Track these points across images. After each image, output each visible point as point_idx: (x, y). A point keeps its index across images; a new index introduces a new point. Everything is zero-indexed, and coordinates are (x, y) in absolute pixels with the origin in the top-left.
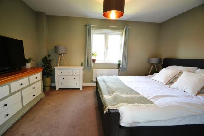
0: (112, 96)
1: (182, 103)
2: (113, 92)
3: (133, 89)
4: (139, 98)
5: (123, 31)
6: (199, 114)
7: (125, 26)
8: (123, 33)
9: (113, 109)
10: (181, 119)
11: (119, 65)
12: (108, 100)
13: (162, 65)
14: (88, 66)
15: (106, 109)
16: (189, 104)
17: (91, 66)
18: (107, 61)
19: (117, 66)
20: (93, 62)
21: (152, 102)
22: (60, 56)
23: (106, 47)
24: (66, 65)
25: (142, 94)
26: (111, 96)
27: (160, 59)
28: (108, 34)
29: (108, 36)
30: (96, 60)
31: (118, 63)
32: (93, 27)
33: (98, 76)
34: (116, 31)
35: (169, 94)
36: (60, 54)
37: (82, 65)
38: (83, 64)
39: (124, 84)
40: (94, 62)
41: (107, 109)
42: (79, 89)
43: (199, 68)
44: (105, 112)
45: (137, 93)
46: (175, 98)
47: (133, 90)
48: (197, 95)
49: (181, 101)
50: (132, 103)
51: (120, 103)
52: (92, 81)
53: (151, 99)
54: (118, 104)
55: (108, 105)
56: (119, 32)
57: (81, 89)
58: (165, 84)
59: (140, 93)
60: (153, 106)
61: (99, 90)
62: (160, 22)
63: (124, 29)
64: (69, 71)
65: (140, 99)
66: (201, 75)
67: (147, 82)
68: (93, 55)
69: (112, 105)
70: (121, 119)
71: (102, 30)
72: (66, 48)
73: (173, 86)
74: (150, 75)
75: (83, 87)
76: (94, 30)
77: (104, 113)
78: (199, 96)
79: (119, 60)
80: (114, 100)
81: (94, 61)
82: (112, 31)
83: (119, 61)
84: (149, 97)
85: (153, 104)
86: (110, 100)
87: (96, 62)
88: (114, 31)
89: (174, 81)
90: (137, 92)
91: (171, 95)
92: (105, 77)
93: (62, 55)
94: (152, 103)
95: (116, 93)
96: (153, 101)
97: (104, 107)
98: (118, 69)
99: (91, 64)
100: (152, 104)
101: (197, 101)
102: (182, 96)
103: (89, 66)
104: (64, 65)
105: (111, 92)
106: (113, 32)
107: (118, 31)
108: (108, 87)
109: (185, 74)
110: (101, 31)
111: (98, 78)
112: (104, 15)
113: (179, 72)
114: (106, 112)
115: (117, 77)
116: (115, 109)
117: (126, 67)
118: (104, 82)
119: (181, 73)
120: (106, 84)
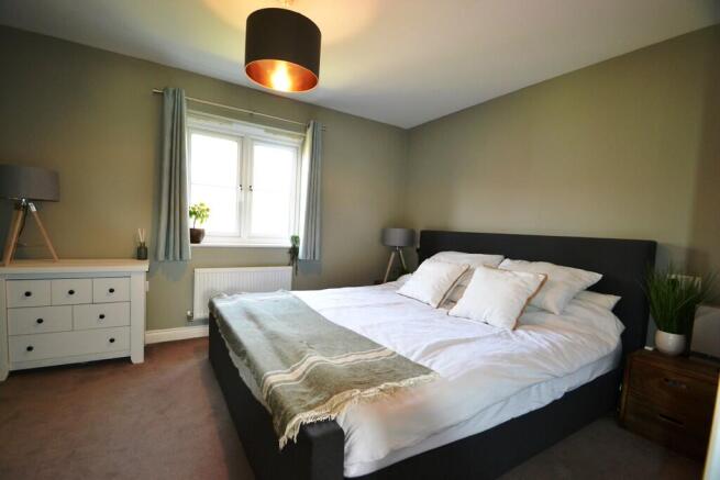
0: (299, 372)
1: (495, 356)
2: (300, 356)
3: (359, 331)
4: (387, 361)
5: (305, 137)
6: (533, 382)
7: (312, 122)
8: (303, 144)
9: (319, 422)
10: (501, 404)
11: (294, 251)
12: (287, 390)
13: (418, 250)
14: (171, 258)
15: (289, 427)
16: (508, 357)
17: (184, 257)
18: (249, 237)
19: (287, 258)
20: (192, 241)
21: (426, 368)
22: (21, 214)
23: (245, 186)
24: (52, 258)
25: (391, 348)
26: (293, 371)
27: (412, 234)
28: (253, 140)
29: (252, 149)
30: (206, 232)
31: (290, 245)
32: (191, 105)
33: (219, 296)
34: (281, 134)
35: (457, 336)
36: (18, 206)
37: (141, 254)
38: (146, 249)
39: (324, 319)
40: (198, 242)
41: (293, 429)
42: (127, 360)
43: (506, 258)
44: (282, 441)
45: (374, 346)
46: (474, 346)
47: (361, 339)
48: (514, 329)
49: (491, 353)
50: (375, 386)
51: (337, 393)
52: (190, 318)
53: (419, 358)
54: (331, 396)
55: (295, 408)
56: (290, 139)
57: (138, 358)
58: (435, 306)
59: (385, 345)
60: (433, 380)
61: (232, 354)
62: (406, 126)
63: (309, 132)
64: (73, 284)
65: (391, 366)
66: (516, 276)
67: (388, 304)
68: (191, 214)
69: (310, 408)
70: (348, 454)
71: (230, 123)
72: (55, 177)
73: (456, 310)
74: (390, 280)
75: (150, 350)
76: (199, 117)
77: (281, 445)
78: (520, 332)
79: (292, 234)
80: (310, 386)
81: (196, 236)
82: (267, 131)
83: (295, 239)
84: (413, 352)
85: (431, 376)
86: (296, 386)
87: (205, 242)
88: (276, 133)
89: (456, 296)
90: (374, 340)
91: (463, 337)
92: (250, 300)
93: (33, 209)
94: (427, 371)
95: (314, 359)
96: (426, 364)
97: (277, 421)
98: (291, 268)
99: (184, 249)
100: (427, 374)
101: (522, 346)
102: (487, 337)
103: (175, 259)
104: (45, 257)
105: (290, 355)
106: (271, 135)
107: (289, 135)
108: (273, 337)
109: (480, 274)
110: (225, 126)
111: (220, 304)
112: (249, 71)
113: (464, 268)
114: (290, 441)
115: (295, 297)
116: (327, 421)
117: (317, 258)
118: (252, 317)
119: (468, 272)
120: (260, 327)
